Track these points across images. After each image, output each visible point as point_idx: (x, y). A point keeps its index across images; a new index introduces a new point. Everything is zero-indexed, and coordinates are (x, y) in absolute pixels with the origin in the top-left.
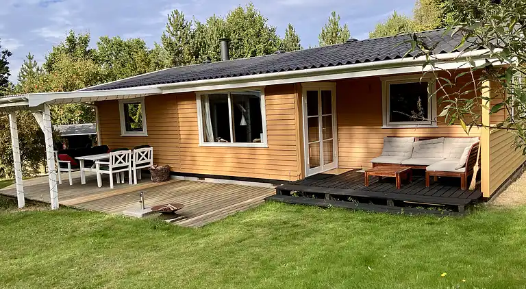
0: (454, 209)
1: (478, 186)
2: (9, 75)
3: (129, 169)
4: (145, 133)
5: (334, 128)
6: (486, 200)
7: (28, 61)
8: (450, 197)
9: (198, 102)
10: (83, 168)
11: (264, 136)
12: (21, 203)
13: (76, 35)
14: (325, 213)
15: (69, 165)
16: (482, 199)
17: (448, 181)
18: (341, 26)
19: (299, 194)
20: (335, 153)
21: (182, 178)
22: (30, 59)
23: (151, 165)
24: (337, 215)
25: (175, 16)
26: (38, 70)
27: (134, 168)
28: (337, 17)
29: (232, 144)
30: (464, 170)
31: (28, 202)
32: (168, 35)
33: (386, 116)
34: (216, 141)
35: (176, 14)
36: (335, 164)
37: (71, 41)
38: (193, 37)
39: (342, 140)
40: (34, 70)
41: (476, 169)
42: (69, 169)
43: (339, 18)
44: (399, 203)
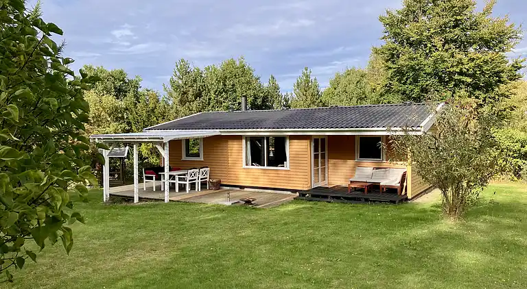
0: (394, 202)
1: (406, 194)
3: (196, 181)
4: (201, 158)
5: (326, 160)
6: (409, 200)
8: (393, 197)
9: (244, 141)
11: (287, 163)
12: (136, 200)
14: (330, 205)
15: (154, 178)
16: (407, 199)
17: (391, 190)
19: (313, 196)
20: (326, 175)
21: (228, 188)
23: (208, 180)
24: (337, 205)
25: (182, 64)
27: (200, 181)
28: (308, 71)
29: (266, 167)
30: (399, 185)
31: (140, 199)
32: (175, 78)
33: (357, 154)
34: (252, 165)
35: (183, 62)
36: (326, 182)
38: (195, 81)
39: (330, 168)
41: (405, 184)
43: (311, 72)
44: (367, 200)
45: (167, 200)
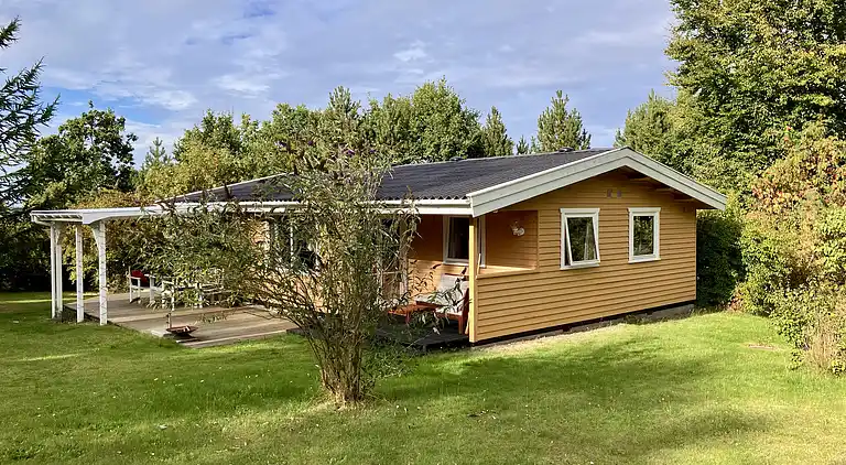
2: (132, 164)
6: (472, 345)
7: (155, 147)
10: (152, 287)
12: (80, 317)
13: (215, 115)
15: (139, 283)
18: (569, 108)
22: (158, 145)
25: (339, 94)
26: (165, 159)
28: (563, 97)
33: (446, 252)
35: (340, 91)
37: (208, 122)
40: (161, 159)
42: (138, 287)
43: (567, 99)
45: (103, 321)
